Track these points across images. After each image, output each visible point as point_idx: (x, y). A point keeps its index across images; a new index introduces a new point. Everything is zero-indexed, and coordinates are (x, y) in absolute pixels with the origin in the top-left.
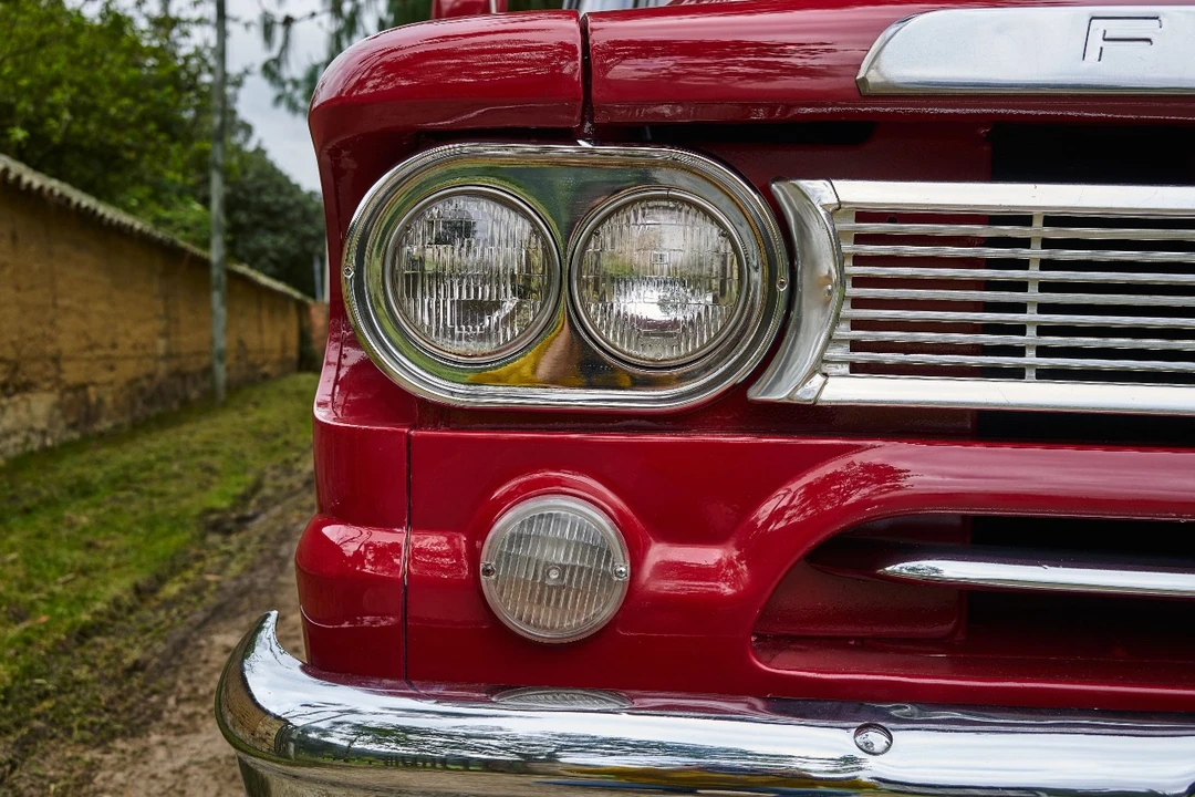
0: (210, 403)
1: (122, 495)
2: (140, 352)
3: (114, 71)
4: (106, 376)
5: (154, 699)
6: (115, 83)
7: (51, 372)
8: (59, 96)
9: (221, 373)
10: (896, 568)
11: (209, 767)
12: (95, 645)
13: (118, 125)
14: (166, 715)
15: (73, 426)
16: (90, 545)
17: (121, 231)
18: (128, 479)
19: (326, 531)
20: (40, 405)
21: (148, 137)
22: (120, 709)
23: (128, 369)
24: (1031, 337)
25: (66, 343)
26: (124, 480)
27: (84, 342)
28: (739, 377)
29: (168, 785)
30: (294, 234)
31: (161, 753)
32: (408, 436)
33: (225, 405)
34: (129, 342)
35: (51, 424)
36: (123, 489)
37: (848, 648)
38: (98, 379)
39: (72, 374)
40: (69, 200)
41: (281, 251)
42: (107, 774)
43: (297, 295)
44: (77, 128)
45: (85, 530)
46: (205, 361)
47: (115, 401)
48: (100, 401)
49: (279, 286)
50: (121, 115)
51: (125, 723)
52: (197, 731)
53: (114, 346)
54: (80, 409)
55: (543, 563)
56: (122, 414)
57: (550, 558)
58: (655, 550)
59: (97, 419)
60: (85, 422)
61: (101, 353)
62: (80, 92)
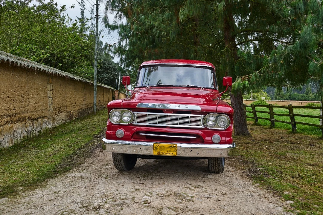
0: (93, 114)
2: (80, 104)
5: (90, 155)
7: (65, 109)
8: (65, 53)
9: (95, 107)
19: (107, 131)
20: (64, 115)
23: (78, 108)
24: (147, 121)
25: (68, 104)
26: (80, 129)
27: (71, 103)
30: (112, 74)
32: (112, 126)
33: (96, 115)
34: (78, 102)
35: (65, 119)
37: (138, 139)
38: (73, 110)
39: (69, 110)
41: (108, 78)
43: (112, 88)
46: (92, 105)
48: (73, 114)
49: (107, 87)
53: (75, 103)
54: (70, 116)
55: (119, 133)
56: (77, 116)
57: (120, 133)
58: (126, 133)
59: (72, 118)
60: (71, 118)
61: (73, 105)
62: (70, 52)
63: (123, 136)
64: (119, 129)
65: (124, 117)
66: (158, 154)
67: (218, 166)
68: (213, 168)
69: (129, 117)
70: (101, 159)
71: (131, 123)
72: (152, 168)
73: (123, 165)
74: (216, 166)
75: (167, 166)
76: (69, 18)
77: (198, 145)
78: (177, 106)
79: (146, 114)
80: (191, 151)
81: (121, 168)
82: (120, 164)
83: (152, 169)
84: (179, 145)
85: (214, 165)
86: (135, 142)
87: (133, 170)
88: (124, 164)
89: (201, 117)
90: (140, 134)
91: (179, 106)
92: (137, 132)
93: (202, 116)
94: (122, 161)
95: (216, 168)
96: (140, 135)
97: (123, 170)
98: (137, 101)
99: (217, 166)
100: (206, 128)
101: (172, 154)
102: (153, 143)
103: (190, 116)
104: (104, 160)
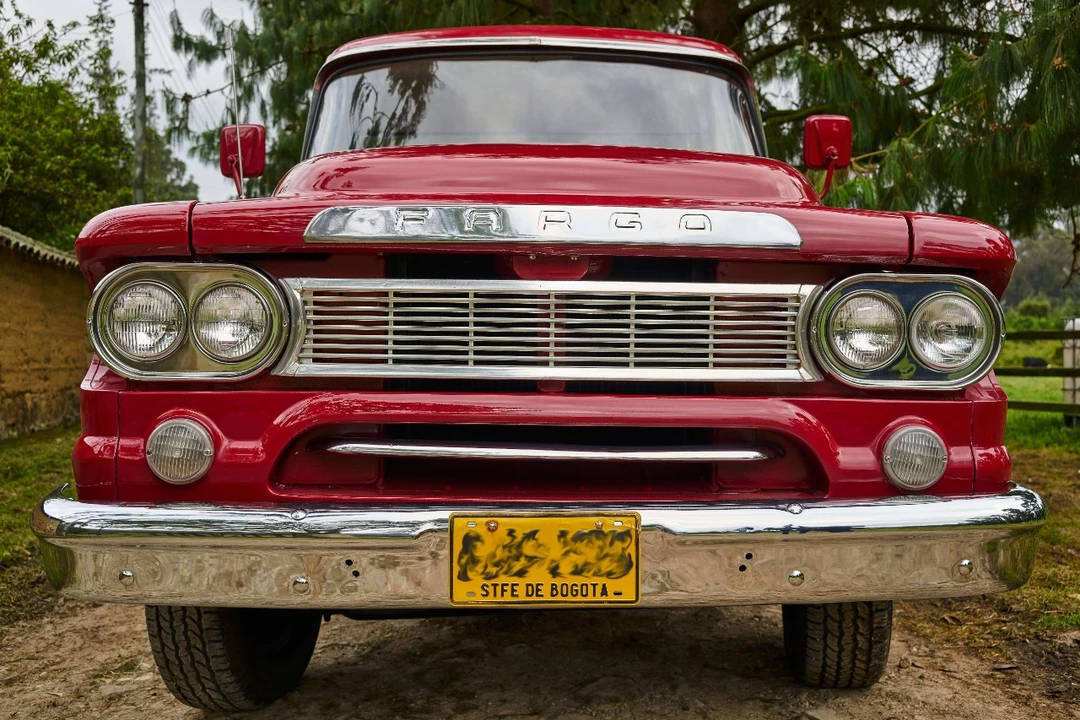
1: (48, 476)
2: (72, 365)
3: (51, 131)
4: (41, 385)
5: (50, 599)
6: (51, 141)
8: (2, 154)
10: (334, 448)
11: (79, 632)
12: (12, 571)
13: (54, 176)
14: (56, 608)
15: (12, 426)
16: (16, 511)
17: (53, 265)
18: (53, 465)
19: (86, 440)
21: (79, 186)
22: (24, 604)
23: (62, 379)
24: (390, 346)
26: (49, 466)
27: (21, 357)
28: (268, 364)
29: (50, 642)
31: (49, 627)
32: (118, 394)
34: (61, 357)
36: (46, 472)
37: (327, 488)
38: (34, 388)
39: (11, 384)
40: (9, 242)
42: (11, 637)
44: (18, 178)
45: (14, 501)
47: (49, 406)
48: (35, 405)
50: (55, 168)
51: (27, 612)
52: (76, 615)
53: (48, 360)
54: (18, 412)
55: (173, 450)
56: (56, 417)
57: (176, 448)
58: (225, 443)
59: (33, 420)
60: (23, 424)
61: (37, 366)
62: (20, 150)
63: (202, 469)
64: (168, 418)
65: (214, 321)
66: (491, 598)
67: (871, 644)
68: (832, 662)
69: (245, 321)
70: (106, 621)
71: (268, 370)
72: (414, 669)
73: (225, 677)
74: (856, 647)
75: (511, 650)
76: (18, 14)
77: (796, 508)
78: (624, 220)
79: (385, 294)
80: (746, 563)
81: (214, 695)
82: (204, 672)
83: (418, 677)
84: (649, 516)
85: (847, 638)
86: (301, 514)
87: (296, 696)
88: (234, 670)
89: (798, 298)
90: (338, 448)
91: (635, 218)
92: (318, 436)
93: (807, 290)
94: (217, 648)
95: (855, 658)
96: (335, 453)
97: (226, 706)
98: (309, 197)
99: (862, 642)
100: (829, 384)
101: (604, 592)
102: (445, 514)
103: (717, 298)
104: (123, 629)
